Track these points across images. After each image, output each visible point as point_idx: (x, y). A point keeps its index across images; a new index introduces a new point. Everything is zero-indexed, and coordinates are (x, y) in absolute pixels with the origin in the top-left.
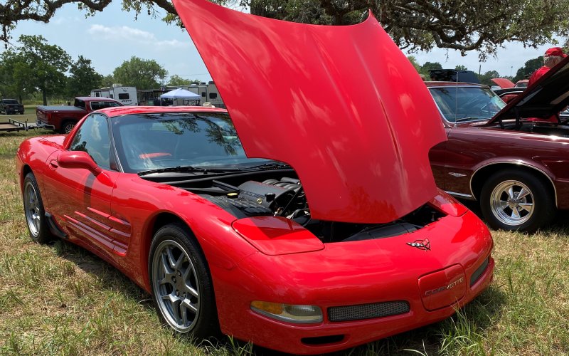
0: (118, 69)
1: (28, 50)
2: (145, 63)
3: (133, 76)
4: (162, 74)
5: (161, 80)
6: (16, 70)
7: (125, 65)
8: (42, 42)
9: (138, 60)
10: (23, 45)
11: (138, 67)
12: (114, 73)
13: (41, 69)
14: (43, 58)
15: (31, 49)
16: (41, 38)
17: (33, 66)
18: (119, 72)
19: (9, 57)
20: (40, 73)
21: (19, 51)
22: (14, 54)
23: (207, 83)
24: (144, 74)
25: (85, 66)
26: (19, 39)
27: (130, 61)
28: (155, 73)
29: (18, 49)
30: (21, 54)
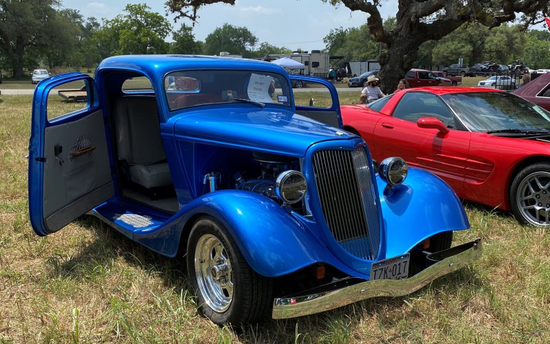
0: (210, 36)
1: (133, 18)
2: (236, 29)
3: (224, 43)
4: (253, 41)
5: (251, 47)
6: (122, 37)
7: (218, 31)
8: (146, 10)
9: (230, 27)
10: (129, 14)
11: (230, 34)
12: (206, 39)
13: (144, 36)
14: (147, 25)
15: (136, 17)
16: (145, 6)
17: (137, 32)
18: (211, 39)
19: (116, 24)
20: (143, 40)
21: (126, 19)
22: (122, 21)
23: (310, 52)
24: (235, 41)
25: (187, 34)
26: (125, 8)
27: (222, 28)
28: (245, 40)
29: (125, 17)
30: (127, 21)
